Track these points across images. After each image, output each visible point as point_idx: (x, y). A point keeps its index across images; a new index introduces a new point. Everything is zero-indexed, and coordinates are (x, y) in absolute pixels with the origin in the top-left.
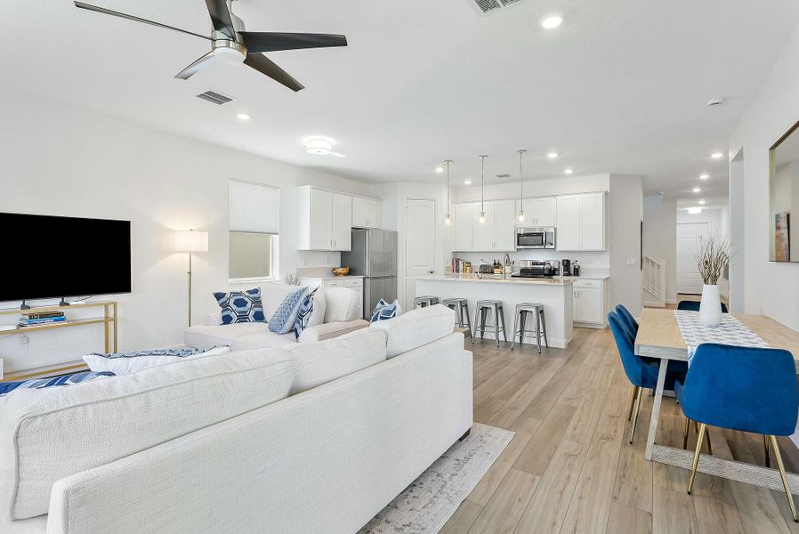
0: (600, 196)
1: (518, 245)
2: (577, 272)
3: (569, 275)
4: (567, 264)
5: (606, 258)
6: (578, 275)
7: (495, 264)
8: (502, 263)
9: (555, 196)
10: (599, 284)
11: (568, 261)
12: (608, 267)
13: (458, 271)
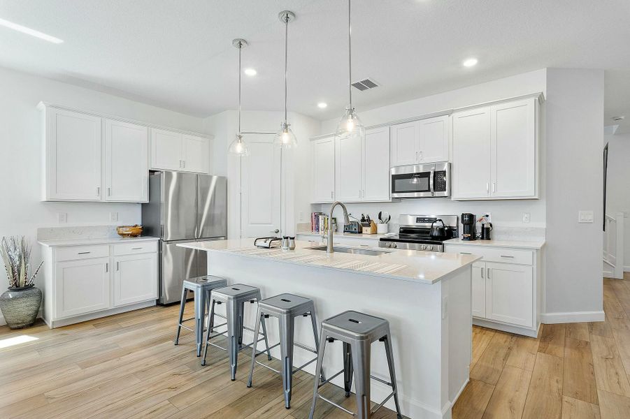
0: (530, 104)
1: (394, 191)
2: (487, 234)
3: (473, 237)
4: (469, 220)
5: (541, 209)
6: (488, 238)
7: (363, 220)
8: (375, 219)
9: (449, 113)
10: (527, 258)
11: (471, 217)
12: (543, 225)
13: (318, 229)
